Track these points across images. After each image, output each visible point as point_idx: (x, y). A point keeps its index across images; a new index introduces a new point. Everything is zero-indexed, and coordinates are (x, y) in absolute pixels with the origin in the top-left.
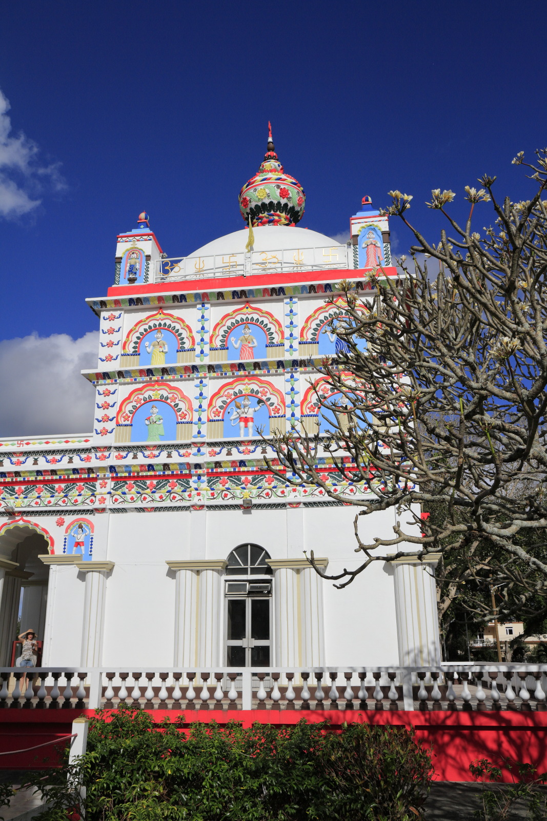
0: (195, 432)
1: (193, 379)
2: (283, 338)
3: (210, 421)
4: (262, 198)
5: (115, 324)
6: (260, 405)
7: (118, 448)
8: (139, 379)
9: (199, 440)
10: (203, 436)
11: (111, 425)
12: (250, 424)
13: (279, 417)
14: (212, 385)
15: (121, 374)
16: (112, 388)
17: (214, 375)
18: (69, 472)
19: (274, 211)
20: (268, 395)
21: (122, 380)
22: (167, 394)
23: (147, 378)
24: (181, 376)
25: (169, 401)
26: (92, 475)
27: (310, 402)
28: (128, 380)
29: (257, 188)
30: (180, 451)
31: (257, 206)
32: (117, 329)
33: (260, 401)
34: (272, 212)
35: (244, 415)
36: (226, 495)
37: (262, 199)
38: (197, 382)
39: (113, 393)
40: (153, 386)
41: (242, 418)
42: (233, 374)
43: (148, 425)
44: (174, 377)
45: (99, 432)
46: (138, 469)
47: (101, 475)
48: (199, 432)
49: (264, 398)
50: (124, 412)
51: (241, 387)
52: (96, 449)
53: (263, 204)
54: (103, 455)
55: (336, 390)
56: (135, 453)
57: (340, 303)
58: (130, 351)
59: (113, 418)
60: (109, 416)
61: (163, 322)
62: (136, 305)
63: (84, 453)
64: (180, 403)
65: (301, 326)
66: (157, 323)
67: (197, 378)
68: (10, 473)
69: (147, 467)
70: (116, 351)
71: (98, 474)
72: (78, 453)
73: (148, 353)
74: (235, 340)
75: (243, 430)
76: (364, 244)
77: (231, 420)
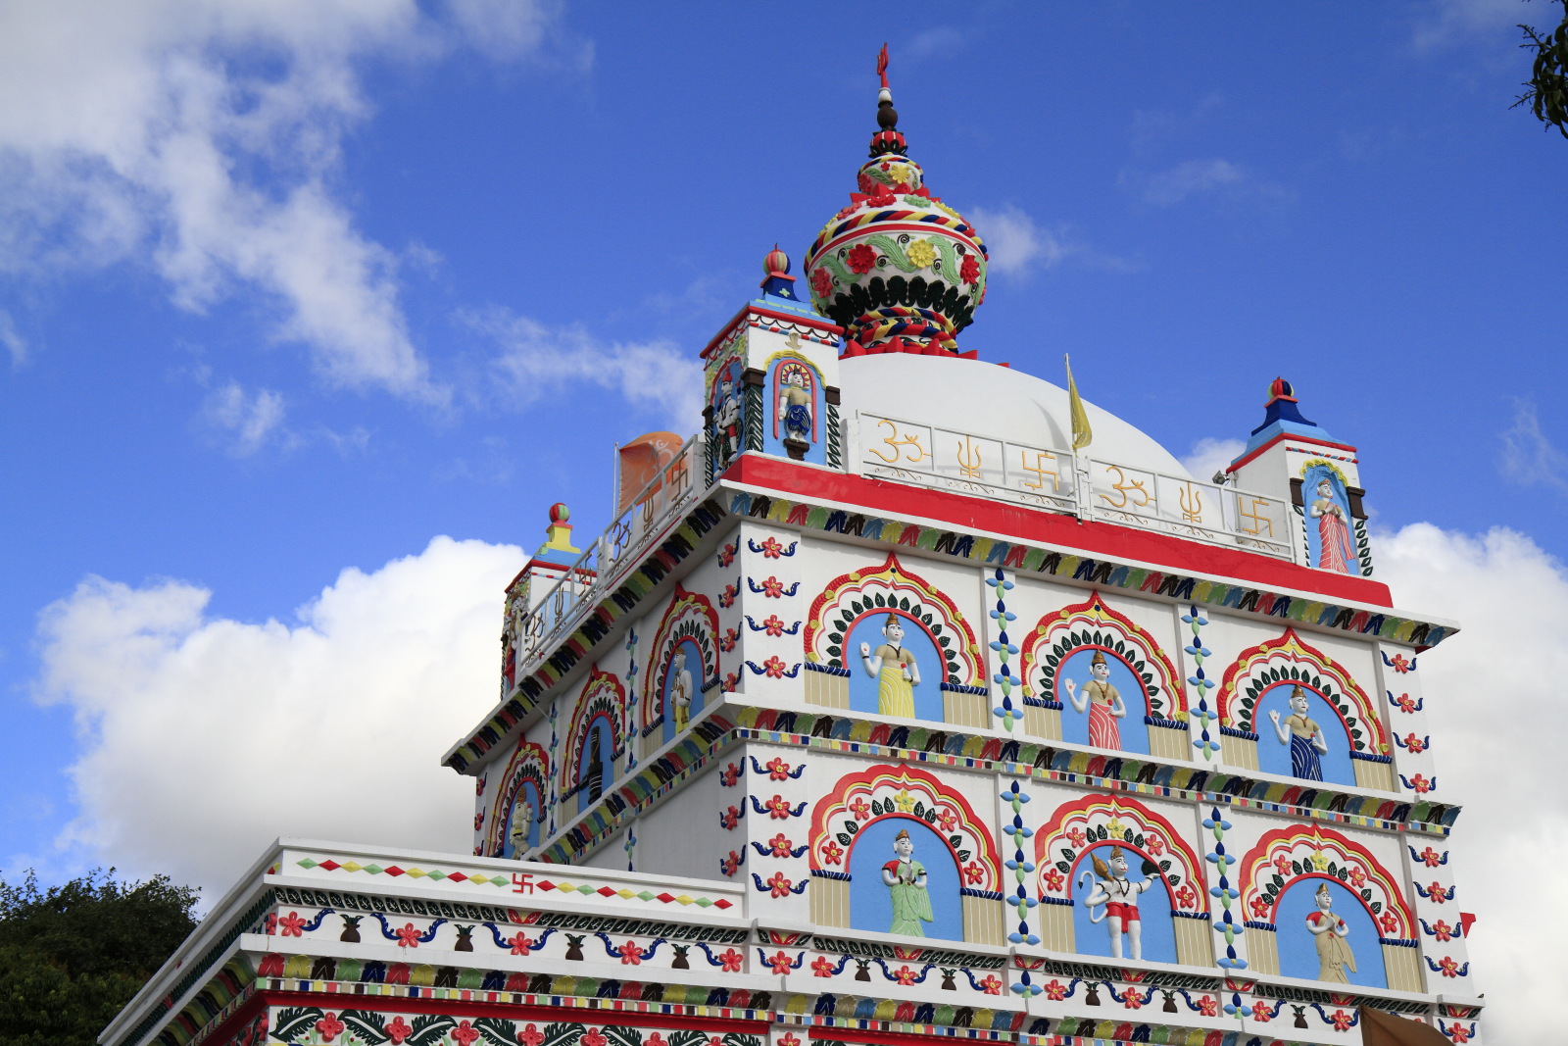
0: (1013, 928)
1: (994, 775)
2: (1184, 706)
3: (1045, 900)
4: (921, 265)
5: (782, 570)
6: (1151, 876)
7: (824, 943)
8: (865, 747)
9: (1023, 949)
10: (1033, 942)
11: (796, 870)
12: (1135, 925)
13: (1195, 916)
14: (1042, 801)
15: (826, 725)
16: (793, 758)
17: (1046, 774)
18: (695, 997)
19: (934, 308)
20: (1166, 856)
21: (818, 741)
22: (931, 806)
23: (886, 750)
24: (970, 763)
25: (937, 824)
26: (761, 1015)
27: (1256, 890)
28: (836, 744)
29: (911, 233)
30: (973, 971)
31: (897, 281)
32: (787, 587)
33: (1148, 867)
34: (930, 309)
35: (1119, 899)
37: (920, 269)
38: (1005, 785)
39: (796, 775)
40: (897, 773)
41: (1114, 904)
42: (1089, 781)
43: (891, 885)
44: (951, 760)
45: (765, 883)
46: (893, 1012)
47: (790, 1018)
48: (1023, 929)
49: (1157, 860)
50: (828, 837)
51: (1105, 821)
52: (768, 935)
53: (919, 282)
54: (781, 955)
55: (1304, 869)
56: (860, 963)
57: (1291, 647)
58: (825, 659)
59: (802, 850)
60: (789, 842)
61: (900, 596)
62: (842, 532)
63: (723, 940)
64: (965, 836)
65: (1218, 686)
66: (886, 594)
67: (1006, 775)
68: (519, 977)
69: (915, 1012)
70: (790, 650)
71: (780, 1012)
72: (700, 938)
73: (871, 676)
74: (1074, 687)
75: (1118, 940)
76: (1315, 508)
77: (1089, 907)
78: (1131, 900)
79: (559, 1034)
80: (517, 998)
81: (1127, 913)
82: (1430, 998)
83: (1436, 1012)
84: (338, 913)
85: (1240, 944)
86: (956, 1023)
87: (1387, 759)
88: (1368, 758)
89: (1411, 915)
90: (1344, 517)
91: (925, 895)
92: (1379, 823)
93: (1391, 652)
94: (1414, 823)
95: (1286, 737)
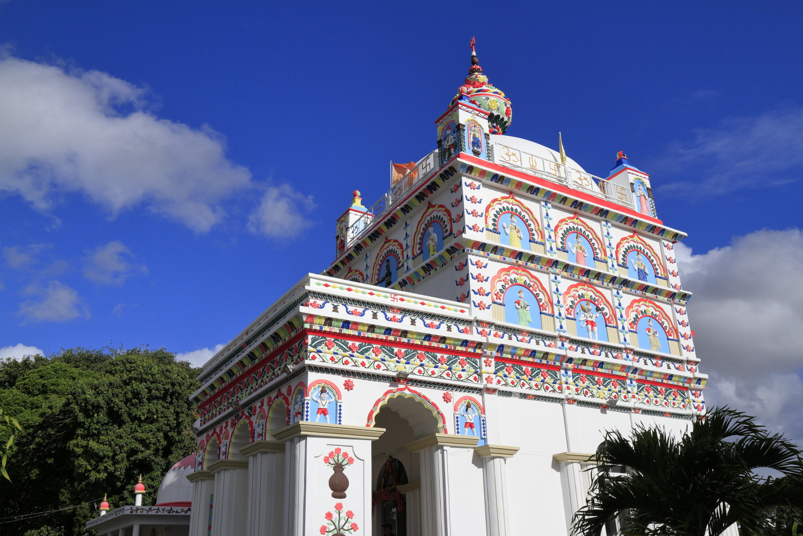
0: (558, 326)
1: (549, 273)
2: (606, 255)
3: (567, 318)
4: (493, 108)
5: (476, 194)
6: (599, 312)
7: (498, 327)
8: (507, 259)
9: (561, 334)
10: (564, 332)
11: (487, 301)
12: (595, 328)
13: (613, 327)
14: (563, 283)
15: (495, 249)
16: (484, 261)
17: (566, 274)
18: (456, 343)
21: (492, 255)
22: (529, 282)
23: (514, 261)
24: (541, 268)
25: (531, 288)
26: (478, 351)
27: (630, 319)
28: (498, 257)
29: (489, 97)
30: (545, 341)
32: (478, 200)
33: (598, 309)
35: (590, 319)
36: (587, 393)
37: (492, 110)
38: (553, 277)
39: (485, 267)
40: (518, 269)
41: (588, 321)
42: (579, 277)
44: (535, 266)
45: (477, 304)
46: (523, 352)
47: (488, 352)
48: (561, 327)
49: (601, 307)
50: (496, 290)
51: (584, 292)
52: (480, 323)
54: (484, 330)
55: (644, 313)
56: (509, 335)
57: (636, 238)
58: (491, 227)
59: (489, 293)
60: (485, 290)
61: (514, 207)
62: (496, 182)
63: (464, 324)
64: (540, 293)
65: (615, 249)
66: (510, 206)
67: (553, 273)
68: (397, 330)
69: (530, 353)
70: (480, 222)
71: (485, 350)
72: (456, 323)
73: (507, 235)
74: (571, 245)
75: (591, 333)
76: (638, 193)
77: (580, 321)
78: (594, 319)
79: (409, 354)
80: (396, 339)
81: (593, 324)
82: (684, 358)
83: (686, 363)
84: (331, 303)
85: (628, 336)
86: (542, 358)
87: (666, 279)
88: (660, 278)
89: (676, 331)
90: (647, 197)
91: (528, 313)
92: (666, 299)
93: (666, 243)
94: (677, 300)
95: (637, 269)
